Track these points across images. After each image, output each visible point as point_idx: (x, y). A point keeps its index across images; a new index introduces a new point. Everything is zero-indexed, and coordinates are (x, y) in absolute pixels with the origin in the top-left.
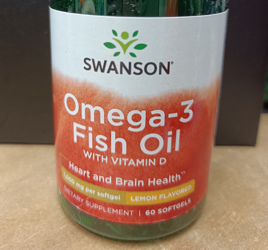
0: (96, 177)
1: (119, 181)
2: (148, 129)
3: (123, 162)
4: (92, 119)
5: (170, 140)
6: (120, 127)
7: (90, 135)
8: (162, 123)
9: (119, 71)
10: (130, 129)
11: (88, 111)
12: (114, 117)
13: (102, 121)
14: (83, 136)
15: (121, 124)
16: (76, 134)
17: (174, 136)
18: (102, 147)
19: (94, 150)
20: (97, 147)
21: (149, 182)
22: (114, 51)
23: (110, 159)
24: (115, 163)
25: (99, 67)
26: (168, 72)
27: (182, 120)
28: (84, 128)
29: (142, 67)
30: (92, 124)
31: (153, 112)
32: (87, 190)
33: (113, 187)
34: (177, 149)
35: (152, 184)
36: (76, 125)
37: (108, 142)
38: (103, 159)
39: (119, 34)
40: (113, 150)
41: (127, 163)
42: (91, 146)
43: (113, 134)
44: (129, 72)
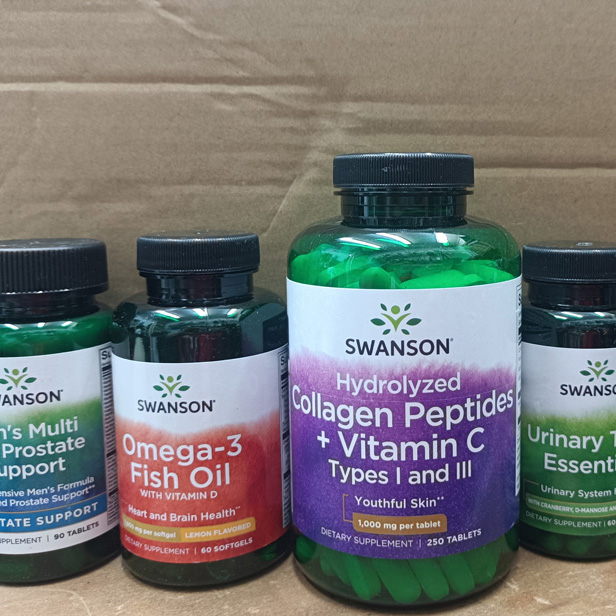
0: (153, 516)
1: (174, 517)
2: (196, 463)
3: (175, 497)
4: (147, 457)
5: (219, 473)
6: (171, 462)
7: (146, 472)
8: (210, 457)
9: (167, 410)
10: (180, 463)
11: (143, 449)
12: (165, 453)
13: (155, 458)
14: (139, 474)
15: (171, 459)
16: (134, 473)
17: (223, 469)
18: (156, 483)
19: (149, 488)
20: (152, 484)
21: (202, 517)
22: (162, 393)
23: (164, 496)
24: (168, 498)
25: (150, 407)
26: (210, 409)
27: (230, 453)
28: (139, 466)
29: (187, 406)
30: (146, 462)
31: (200, 447)
32: (145, 532)
33: (168, 524)
34: (228, 482)
35: (205, 518)
36: (134, 465)
37: (161, 478)
38: (157, 495)
39: (166, 378)
40: (166, 486)
41: (180, 496)
42: (146, 484)
43: (165, 469)
44: (176, 411)
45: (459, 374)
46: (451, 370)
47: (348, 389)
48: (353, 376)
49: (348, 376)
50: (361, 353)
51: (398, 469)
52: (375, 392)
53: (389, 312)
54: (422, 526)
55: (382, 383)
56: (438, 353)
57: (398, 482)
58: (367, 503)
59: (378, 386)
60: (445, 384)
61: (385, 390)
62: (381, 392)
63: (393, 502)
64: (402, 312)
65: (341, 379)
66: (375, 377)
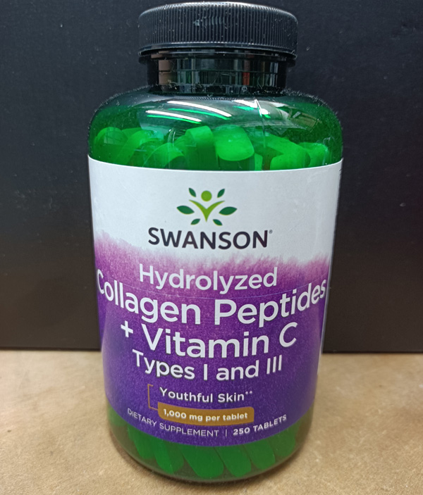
45: (276, 269)
46: (268, 265)
47: (152, 282)
48: (157, 268)
49: (151, 268)
50: (166, 244)
51: (206, 366)
52: (182, 287)
53: (198, 199)
54: (229, 418)
55: (189, 279)
56: (254, 246)
57: (206, 378)
58: (173, 395)
59: (185, 281)
60: (260, 281)
61: (193, 286)
62: (188, 287)
63: (199, 396)
64: (215, 199)
65: (144, 270)
66: (182, 271)
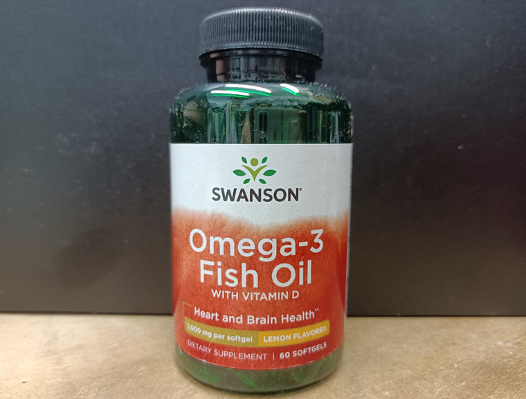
0: (226, 319)
1: (251, 320)
2: (280, 259)
3: (254, 297)
4: (222, 253)
5: (301, 270)
6: (251, 258)
7: (220, 270)
8: (293, 252)
10: (261, 259)
11: (217, 245)
12: (244, 247)
13: (232, 253)
14: (211, 273)
15: (252, 254)
16: (203, 272)
17: (305, 266)
18: (232, 282)
19: (224, 287)
20: (227, 283)
21: (283, 319)
22: (244, 178)
23: (240, 295)
24: (246, 299)
26: (296, 198)
27: (313, 250)
28: (212, 263)
30: (221, 258)
31: (284, 240)
32: (215, 336)
33: (244, 327)
34: (309, 282)
35: (285, 321)
36: (203, 263)
37: (239, 276)
38: (233, 296)
39: (249, 161)
40: (244, 285)
41: (259, 297)
42: (220, 283)
43: (244, 265)
